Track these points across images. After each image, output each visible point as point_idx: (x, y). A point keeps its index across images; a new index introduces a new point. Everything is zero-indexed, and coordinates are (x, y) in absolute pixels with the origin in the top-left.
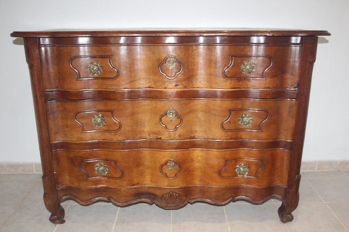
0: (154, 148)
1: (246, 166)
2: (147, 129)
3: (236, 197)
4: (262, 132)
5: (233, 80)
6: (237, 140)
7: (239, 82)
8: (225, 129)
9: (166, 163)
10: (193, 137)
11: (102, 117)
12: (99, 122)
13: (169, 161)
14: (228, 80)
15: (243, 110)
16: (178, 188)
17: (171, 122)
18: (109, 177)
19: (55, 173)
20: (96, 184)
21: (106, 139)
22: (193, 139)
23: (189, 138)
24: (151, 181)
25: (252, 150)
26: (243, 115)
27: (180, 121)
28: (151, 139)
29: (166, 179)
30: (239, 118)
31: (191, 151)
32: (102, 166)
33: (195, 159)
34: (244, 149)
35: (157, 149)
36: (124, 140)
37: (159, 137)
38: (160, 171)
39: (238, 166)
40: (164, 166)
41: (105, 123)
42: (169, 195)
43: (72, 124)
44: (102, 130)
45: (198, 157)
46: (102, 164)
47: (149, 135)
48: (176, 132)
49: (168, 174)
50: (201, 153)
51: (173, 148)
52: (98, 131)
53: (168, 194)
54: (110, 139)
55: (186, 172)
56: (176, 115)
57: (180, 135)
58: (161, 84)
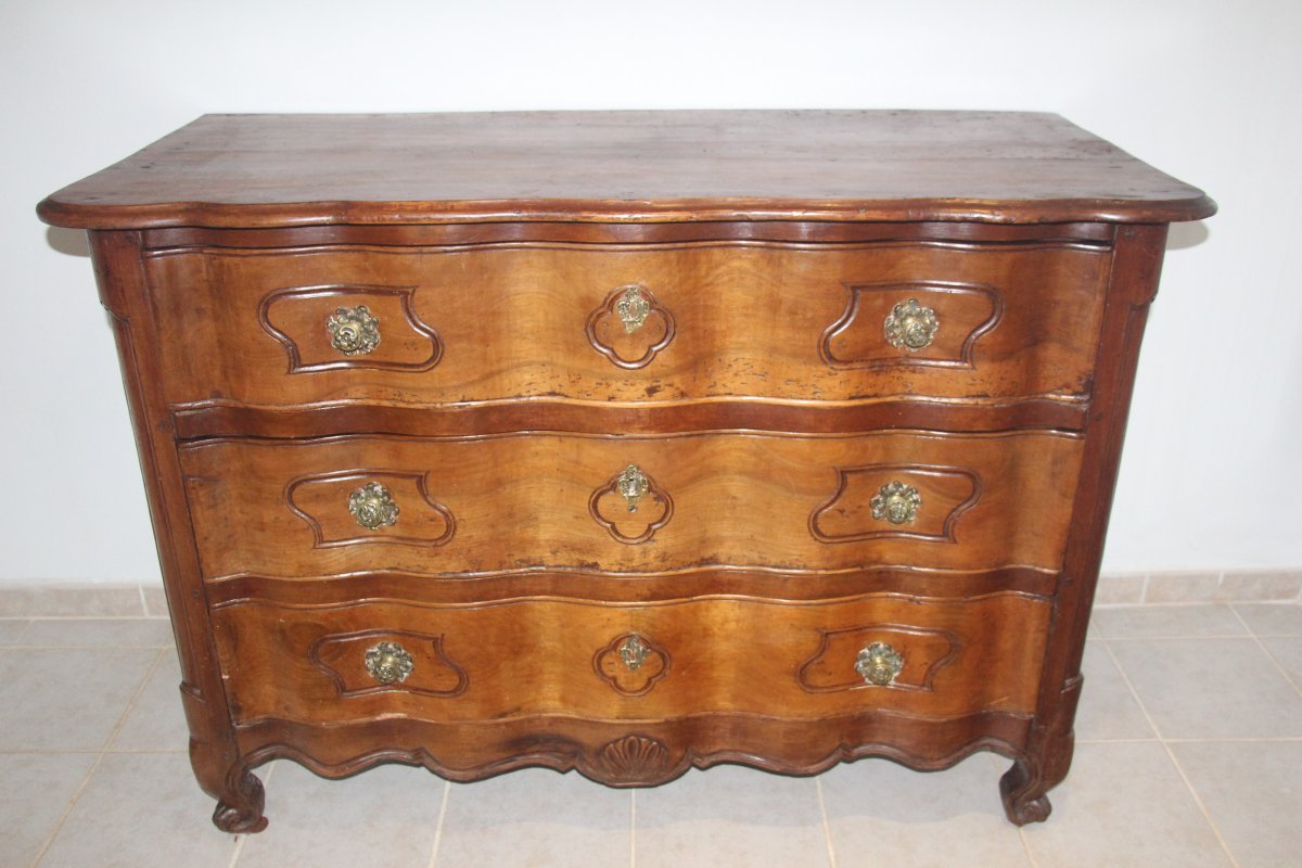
0: (572, 595)
1: (893, 652)
2: (546, 533)
3: (856, 747)
4: (955, 542)
5: (857, 371)
6: (866, 568)
7: (878, 375)
8: (822, 535)
9: (615, 645)
10: (711, 558)
11: (384, 494)
12: (375, 514)
13: (627, 640)
14: (836, 370)
15: (886, 468)
16: (656, 724)
17: (634, 511)
18: (415, 690)
19: (225, 677)
20: (372, 712)
21: (402, 567)
22: (708, 564)
23: (696, 563)
24: (563, 699)
25: (918, 602)
26: (887, 486)
27: (663, 510)
28: (560, 566)
29: (616, 694)
30: (873, 496)
31: (703, 603)
32: (390, 653)
33: (716, 630)
34: (888, 597)
35: (581, 597)
36: (466, 571)
37: (590, 560)
38: (595, 671)
39: (866, 651)
40: (608, 654)
41: (397, 514)
42: (628, 741)
43: (277, 518)
44: (387, 536)
45: (726, 621)
46: (390, 646)
47: (554, 553)
48: (649, 545)
49: (621, 681)
50: (737, 611)
51: (638, 595)
52: (371, 539)
53: (621, 741)
54: (416, 569)
55: (684, 673)
56: (650, 490)
57: (665, 553)
58: (593, 384)
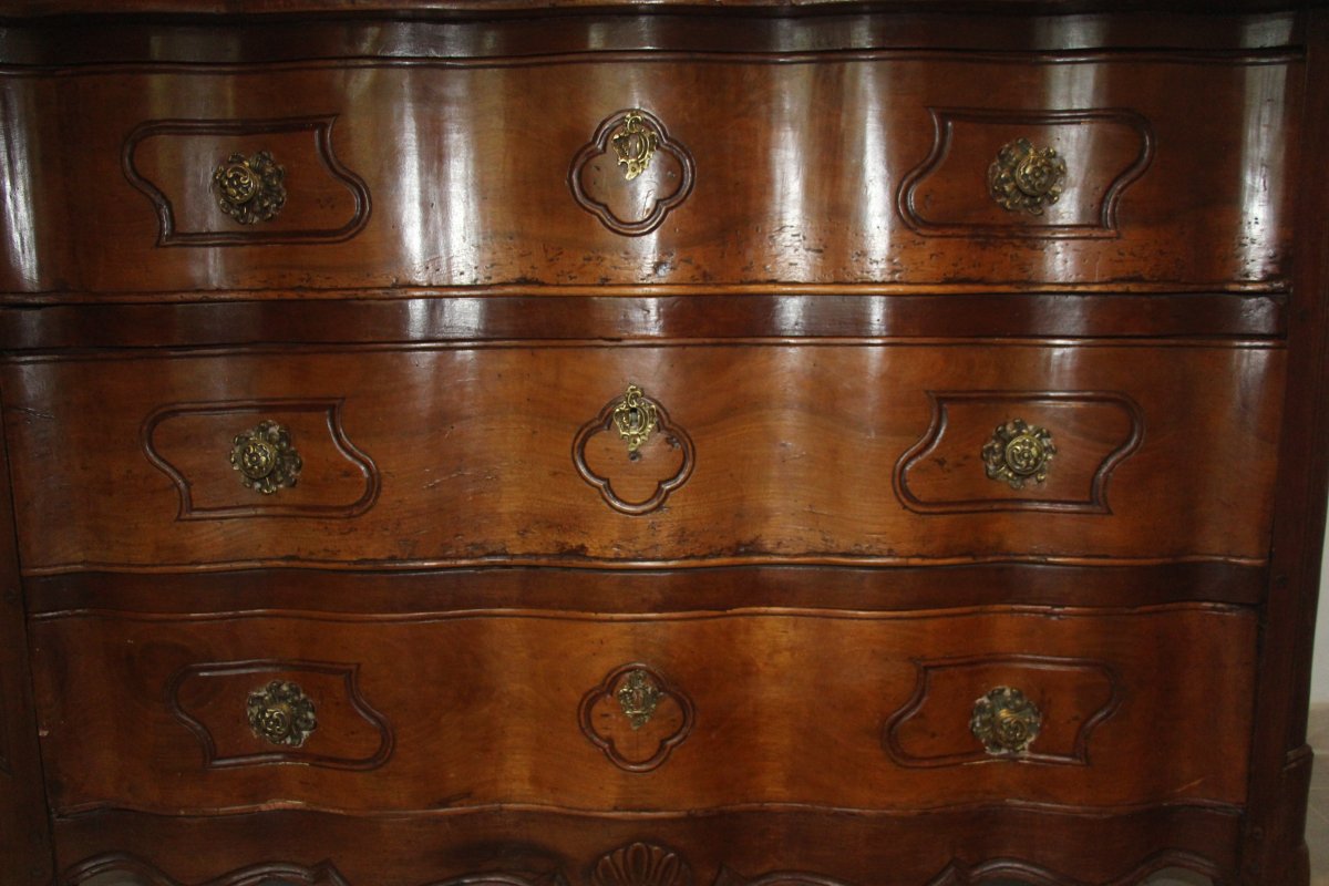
1: (1025, 701)
2: (510, 502)
3: (975, 866)
4: (1110, 512)
5: (953, 240)
6: (980, 560)
7: (984, 249)
8: (916, 501)
9: (611, 683)
10: (752, 543)
11: (283, 437)
12: (264, 459)
13: (627, 675)
14: (925, 236)
15: (1003, 399)
16: (672, 820)
17: (637, 460)
18: (318, 760)
19: (43, 733)
20: (255, 797)
21: (303, 555)
22: (748, 553)
23: (730, 549)
24: (536, 780)
25: (1058, 614)
26: (1005, 425)
27: (680, 458)
28: (530, 555)
29: (612, 768)
30: (986, 441)
31: (741, 619)
32: (283, 698)
33: (761, 665)
34: (1013, 611)
35: (562, 609)
36: (392, 559)
37: (574, 542)
38: (582, 729)
39: (985, 700)
40: (601, 701)
41: (299, 468)
42: (629, 855)
43: (129, 471)
44: (284, 506)
45: (776, 650)
46: (285, 688)
47: (523, 533)
48: (660, 516)
49: (621, 745)
50: (792, 633)
51: (644, 600)
52: (260, 511)
53: (621, 850)
54: (321, 556)
55: (713, 736)
56: (659, 428)
57: (683, 530)
58: (580, 261)
